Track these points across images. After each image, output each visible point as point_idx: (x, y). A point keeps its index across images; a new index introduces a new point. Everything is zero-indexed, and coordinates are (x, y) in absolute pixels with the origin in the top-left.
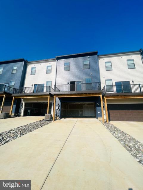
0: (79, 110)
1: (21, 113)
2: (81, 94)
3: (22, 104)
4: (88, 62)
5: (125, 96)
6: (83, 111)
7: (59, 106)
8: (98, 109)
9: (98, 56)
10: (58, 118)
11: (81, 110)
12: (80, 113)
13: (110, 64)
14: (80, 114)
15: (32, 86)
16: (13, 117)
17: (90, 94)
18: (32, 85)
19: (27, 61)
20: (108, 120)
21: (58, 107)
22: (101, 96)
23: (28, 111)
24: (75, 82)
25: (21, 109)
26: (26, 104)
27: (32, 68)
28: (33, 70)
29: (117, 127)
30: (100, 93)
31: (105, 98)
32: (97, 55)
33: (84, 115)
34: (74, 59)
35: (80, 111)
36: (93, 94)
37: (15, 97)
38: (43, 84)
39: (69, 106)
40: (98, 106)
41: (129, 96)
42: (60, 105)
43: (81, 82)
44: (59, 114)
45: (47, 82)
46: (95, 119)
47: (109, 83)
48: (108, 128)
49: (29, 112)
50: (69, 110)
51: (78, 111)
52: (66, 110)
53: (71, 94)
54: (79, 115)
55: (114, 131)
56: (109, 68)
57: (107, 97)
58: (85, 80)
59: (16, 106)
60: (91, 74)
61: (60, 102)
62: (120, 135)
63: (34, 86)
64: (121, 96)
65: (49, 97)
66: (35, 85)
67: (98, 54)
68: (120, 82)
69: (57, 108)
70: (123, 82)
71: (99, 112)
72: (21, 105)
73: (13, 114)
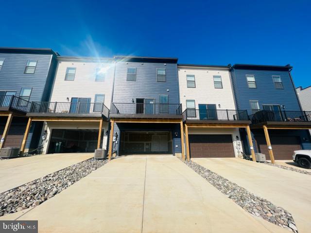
0: (145, 143)
1: (42, 147)
2: (154, 119)
3: (46, 131)
4: (164, 72)
5: (210, 124)
6: (151, 143)
7: (117, 136)
8: (175, 141)
9: (178, 65)
10: (114, 155)
11: (148, 142)
12: (146, 147)
13: (192, 79)
14: (146, 149)
15: (67, 101)
16: (25, 156)
17: (166, 119)
18: (68, 98)
19: (59, 55)
20: (188, 157)
21: (115, 138)
22: (181, 123)
23: (57, 144)
24: (145, 100)
25: (43, 140)
26: (53, 132)
27: (68, 69)
28: (69, 73)
29: (202, 165)
30: (180, 119)
31: (186, 126)
32: (176, 64)
33: (153, 150)
34: (143, 64)
35: (147, 144)
36: (171, 119)
37: (32, 118)
38: (89, 99)
39: (128, 136)
40: (177, 137)
41: (215, 124)
42: (118, 134)
43: (152, 100)
44: (117, 148)
45: (96, 96)
46: (171, 156)
47: (191, 105)
48: (191, 167)
49: (58, 146)
50: (129, 142)
51: (143, 144)
52: (125, 142)
53: (139, 119)
54: (145, 151)
55: (199, 169)
56: (192, 84)
57: (188, 124)
58: (158, 98)
59: (33, 135)
60: (168, 90)
61: (119, 130)
62: (207, 174)
63: (70, 101)
64: (206, 124)
65: (101, 121)
66: (72, 98)
67: (178, 62)
68: (205, 105)
69: (113, 139)
70: (208, 105)
71: (177, 146)
72: (43, 132)
73: (27, 150)
